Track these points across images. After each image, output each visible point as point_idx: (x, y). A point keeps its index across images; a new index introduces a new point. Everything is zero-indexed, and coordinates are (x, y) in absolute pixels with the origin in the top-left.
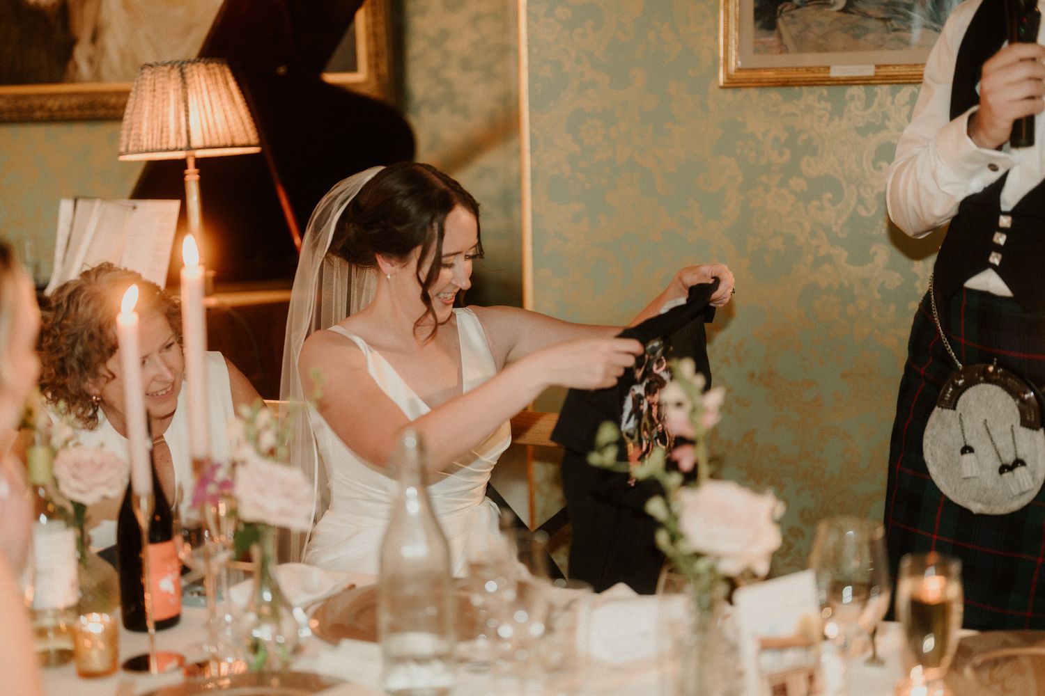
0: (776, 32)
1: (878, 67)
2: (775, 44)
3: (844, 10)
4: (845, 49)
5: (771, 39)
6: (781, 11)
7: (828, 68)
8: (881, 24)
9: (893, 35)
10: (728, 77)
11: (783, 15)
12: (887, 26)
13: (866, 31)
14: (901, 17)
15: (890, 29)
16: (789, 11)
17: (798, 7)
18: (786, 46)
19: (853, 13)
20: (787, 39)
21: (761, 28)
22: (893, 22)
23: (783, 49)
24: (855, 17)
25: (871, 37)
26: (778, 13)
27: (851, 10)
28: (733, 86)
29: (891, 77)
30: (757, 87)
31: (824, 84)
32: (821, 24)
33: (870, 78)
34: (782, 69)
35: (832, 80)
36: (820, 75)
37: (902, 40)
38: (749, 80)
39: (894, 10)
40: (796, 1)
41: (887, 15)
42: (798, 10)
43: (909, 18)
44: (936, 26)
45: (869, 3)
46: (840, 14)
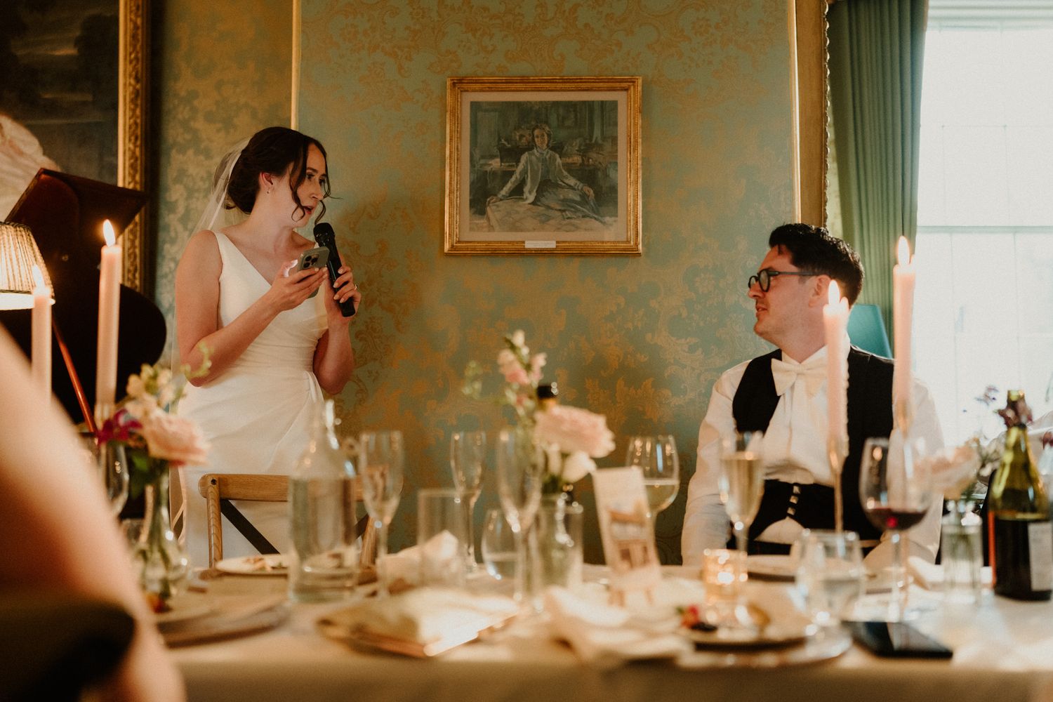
0: (486, 216)
1: (557, 242)
2: (485, 225)
3: (533, 203)
4: (534, 230)
5: (482, 221)
6: (489, 202)
7: (524, 242)
8: (558, 214)
10: (453, 246)
11: (491, 204)
12: (563, 216)
13: (549, 218)
14: (572, 209)
15: (566, 217)
16: (495, 202)
17: (501, 200)
18: (492, 226)
19: (539, 206)
20: (493, 222)
21: (475, 213)
22: (567, 212)
23: (491, 228)
24: (541, 208)
25: (552, 222)
26: (487, 203)
27: (539, 204)
28: (455, 254)
29: (567, 249)
30: (472, 255)
31: (521, 253)
32: (517, 212)
33: (553, 249)
34: (490, 242)
35: (527, 250)
36: (518, 247)
37: (573, 225)
38: (467, 249)
39: (567, 205)
40: (500, 196)
41: (563, 208)
42: (501, 202)
43: (578, 210)
44: (596, 216)
45: (551, 199)
46: (531, 206)
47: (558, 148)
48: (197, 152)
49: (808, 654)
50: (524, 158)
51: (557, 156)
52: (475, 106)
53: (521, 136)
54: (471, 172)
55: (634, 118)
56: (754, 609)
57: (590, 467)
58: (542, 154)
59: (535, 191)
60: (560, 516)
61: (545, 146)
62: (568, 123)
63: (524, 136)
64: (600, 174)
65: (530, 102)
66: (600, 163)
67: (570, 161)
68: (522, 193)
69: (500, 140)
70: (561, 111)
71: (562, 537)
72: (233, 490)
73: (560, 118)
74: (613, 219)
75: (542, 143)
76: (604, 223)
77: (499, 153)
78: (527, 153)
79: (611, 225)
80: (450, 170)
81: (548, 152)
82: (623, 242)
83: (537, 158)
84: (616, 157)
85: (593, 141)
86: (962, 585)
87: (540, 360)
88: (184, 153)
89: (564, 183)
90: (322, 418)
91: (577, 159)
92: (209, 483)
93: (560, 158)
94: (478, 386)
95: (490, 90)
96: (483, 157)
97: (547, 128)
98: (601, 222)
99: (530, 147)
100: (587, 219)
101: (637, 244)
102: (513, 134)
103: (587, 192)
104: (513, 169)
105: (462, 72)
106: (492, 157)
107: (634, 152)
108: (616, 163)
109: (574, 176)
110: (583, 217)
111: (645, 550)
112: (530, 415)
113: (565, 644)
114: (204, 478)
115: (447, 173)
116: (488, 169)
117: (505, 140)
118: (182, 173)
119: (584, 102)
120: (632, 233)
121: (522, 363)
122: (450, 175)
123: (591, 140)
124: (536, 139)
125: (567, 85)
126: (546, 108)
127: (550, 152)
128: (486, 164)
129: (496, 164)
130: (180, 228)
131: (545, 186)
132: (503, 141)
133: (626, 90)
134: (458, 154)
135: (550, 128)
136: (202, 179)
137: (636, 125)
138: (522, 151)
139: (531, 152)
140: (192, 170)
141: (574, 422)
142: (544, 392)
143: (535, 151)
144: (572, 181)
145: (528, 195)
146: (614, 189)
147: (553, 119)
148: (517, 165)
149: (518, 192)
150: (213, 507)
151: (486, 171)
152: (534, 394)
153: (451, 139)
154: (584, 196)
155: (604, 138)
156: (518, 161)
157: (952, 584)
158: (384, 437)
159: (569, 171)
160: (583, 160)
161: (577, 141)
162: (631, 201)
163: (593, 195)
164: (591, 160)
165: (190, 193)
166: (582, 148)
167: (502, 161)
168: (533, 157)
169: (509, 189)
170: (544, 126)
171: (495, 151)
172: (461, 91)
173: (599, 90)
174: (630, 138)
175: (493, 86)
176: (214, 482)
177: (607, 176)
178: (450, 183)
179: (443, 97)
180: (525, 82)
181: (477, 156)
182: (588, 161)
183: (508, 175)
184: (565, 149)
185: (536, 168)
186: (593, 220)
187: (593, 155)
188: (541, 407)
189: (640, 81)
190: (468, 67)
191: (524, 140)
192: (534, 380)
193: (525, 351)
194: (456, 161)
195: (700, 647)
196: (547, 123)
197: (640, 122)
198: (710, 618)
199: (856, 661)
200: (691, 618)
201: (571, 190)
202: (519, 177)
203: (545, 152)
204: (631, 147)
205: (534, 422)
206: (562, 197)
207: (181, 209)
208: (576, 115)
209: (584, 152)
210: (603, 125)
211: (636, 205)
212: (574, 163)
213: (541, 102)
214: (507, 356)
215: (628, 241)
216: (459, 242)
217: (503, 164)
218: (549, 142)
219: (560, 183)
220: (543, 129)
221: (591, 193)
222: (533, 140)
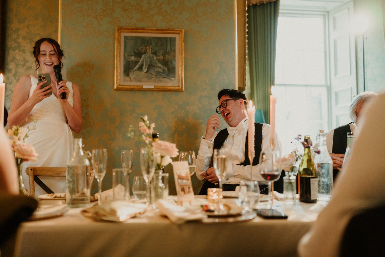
0: (129, 77)
1: (155, 86)
2: (129, 80)
3: (146, 72)
4: (146, 82)
5: (128, 78)
7: (142, 86)
8: (155, 76)
9: (158, 79)
10: (117, 87)
11: (131, 73)
13: (151, 78)
14: (159, 75)
15: (157, 77)
16: (133, 72)
17: (135, 71)
18: (132, 80)
21: (125, 75)
23: (131, 81)
24: (149, 74)
25: (153, 79)
26: (130, 72)
27: (148, 72)
28: (118, 89)
29: (158, 89)
30: (124, 90)
31: (141, 90)
32: (140, 75)
33: (153, 89)
34: (131, 86)
35: (144, 89)
36: (141, 87)
37: (160, 80)
38: (122, 88)
39: (158, 73)
40: (134, 69)
41: (157, 74)
42: (135, 72)
43: (161, 75)
44: (168, 77)
45: (152, 71)
46: (145, 73)
47: (155, 53)
48: (20, 51)
49: (243, 218)
50: (143, 56)
51: (155, 56)
52: (126, 38)
53: (142, 49)
54: (124, 61)
55: (182, 44)
56: (225, 205)
57: (170, 161)
58: (149, 55)
59: (147, 68)
60: (160, 178)
61: (150, 53)
62: (158, 45)
64: (169, 63)
65: (145, 37)
66: (169, 59)
67: (159, 58)
69: (134, 50)
70: (156, 40)
71: (161, 185)
72: (38, 173)
73: (156, 43)
74: (174, 79)
75: (149, 51)
76: (171, 80)
77: (134, 55)
79: (173, 80)
80: (117, 60)
81: (151, 55)
82: (177, 87)
83: (147, 56)
84: (175, 57)
85: (167, 51)
86: (290, 199)
87: (153, 125)
88: (14, 51)
89: (157, 65)
90: (78, 144)
91: (161, 57)
92: (30, 170)
93: (156, 56)
94: (133, 133)
95: (131, 32)
96: (128, 56)
97: (151, 46)
98: (170, 79)
99: (145, 53)
100: (165, 78)
101: (182, 88)
102: (139, 48)
103: (165, 69)
104: (139, 60)
105: (121, 25)
106: (132, 56)
107: (181, 56)
108: (175, 59)
109: (160, 63)
110: (164, 77)
111: (189, 188)
112: (150, 144)
113: (165, 217)
114: (28, 168)
116: (130, 60)
117: (136, 50)
118: (14, 58)
119: (164, 38)
120: (180, 84)
121: (147, 126)
122: (117, 62)
123: (166, 51)
124: (147, 50)
125: (158, 31)
126: (151, 39)
127: (152, 55)
128: (129, 58)
129: (133, 58)
130: (13, 78)
131: (150, 66)
132: (135, 50)
133: (179, 34)
134: (119, 55)
135: (152, 46)
136: (21, 61)
137: (182, 46)
138: (142, 54)
139: (145, 54)
140: (18, 57)
141: (165, 146)
142: (154, 136)
143: (147, 54)
144: (160, 65)
145: (144, 69)
146: (174, 68)
147: (153, 43)
148: (140, 59)
149: (141, 68)
150: (32, 179)
151: (129, 61)
152: (151, 136)
153: (117, 49)
154: (164, 70)
155: (171, 50)
156: (141, 58)
157: (287, 198)
158: (101, 151)
159: (159, 61)
160: (164, 58)
161: (162, 51)
162: (180, 72)
163: (167, 70)
164: (166, 58)
165: (17, 66)
166: (163, 53)
167: (135, 57)
168: (146, 56)
169: (137, 67)
170: (150, 45)
171: (133, 54)
172: (121, 32)
173: (169, 33)
174: (180, 51)
175: (132, 30)
176: (31, 169)
177: (172, 64)
178: (117, 65)
179: (114, 34)
180: (143, 29)
181: (126, 55)
182: (165, 58)
183: (137, 62)
184: (157, 54)
185: (147, 60)
186: (167, 79)
187: (167, 56)
188: (153, 141)
189: (183, 31)
190: (123, 23)
191: (143, 50)
192: (151, 132)
193: (148, 122)
194: (119, 57)
195: (209, 217)
196: (151, 45)
197: (183, 45)
198: (212, 208)
199: (258, 220)
200: (205, 208)
201: (159, 68)
202: (141, 63)
203: (150, 55)
204: (180, 53)
205: (152, 146)
206: (156, 70)
207: (13, 71)
208: (161, 43)
209: (164, 55)
210: (170, 45)
211: (182, 74)
212: (161, 59)
213: (149, 37)
214: (142, 124)
215: (179, 86)
216: (120, 85)
217: (135, 58)
218: (152, 51)
219: (156, 66)
220: (150, 46)
221: (166, 69)
222: (146, 50)
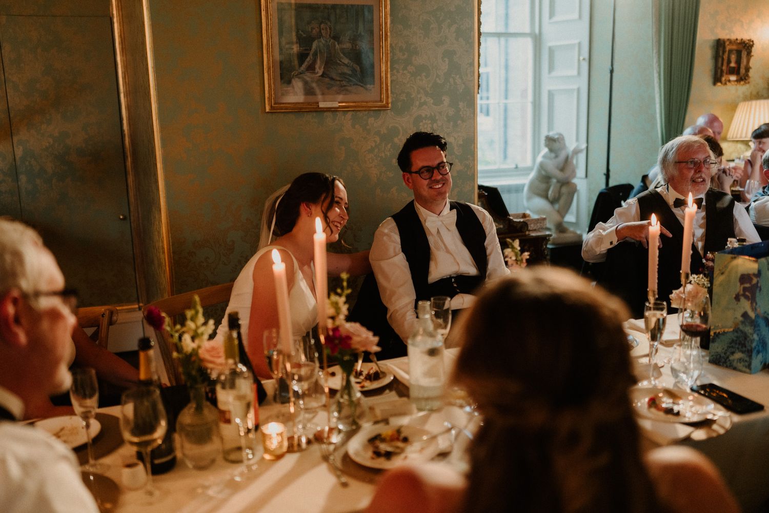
0: (291, 85)
1: (339, 103)
2: (291, 91)
3: (322, 76)
5: (289, 89)
7: (318, 103)
10: (271, 107)
11: (294, 77)
12: (341, 84)
14: (347, 80)
15: (343, 85)
16: (297, 75)
17: (301, 73)
18: (296, 92)
19: (326, 78)
20: (296, 89)
21: (285, 83)
22: (344, 82)
23: (295, 94)
25: (335, 88)
26: (292, 76)
27: (326, 76)
28: (273, 112)
29: (346, 107)
30: (284, 113)
31: (317, 110)
32: (312, 83)
33: (337, 108)
34: (296, 104)
35: (321, 108)
36: (315, 106)
37: (347, 90)
38: (281, 108)
39: (343, 77)
40: (301, 71)
41: (341, 79)
42: (301, 75)
43: (350, 81)
44: (362, 85)
45: (333, 73)
46: (320, 78)
50: (315, 44)
51: (336, 43)
52: (280, 6)
53: (312, 29)
54: (281, 54)
55: (385, 19)
58: (326, 41)
59: (323, 67)
61: (328, 36)
62: (342, 19)
63: (314, 29)
64: (363, 56)
65: (317, 4)
66: (363, 48)
67: (344, 46)
68: (314, 69)
70: (338, 11)
73: (337, 17)
74: (372, 86)
75: (326, 34)
78: (316, 41)
79: (371, 90)
80: (267, 53)
82: (377, 102)
84: (372, 44)
85: (359, 33)
89: (341, 62)
91: (349, 45)
93: (338, 44)
96: (288, 43)
98: (365, 88)
101: (387, 103)
103: (355, 67)
104: (308, 52)
107: (385, 41)
108: (372, 48)
109: (347, 57)
110: (355, 85)
115: (265, 56)
116: (292, 52)
117: (302, 31)
119: (352, 6)
120: (384, 96)
122: (267, 57)
123: (357, 32)
124: (322, 31)
126: (328, 8)
127: (332, 40)
128: (289, 49)
132: (300, 32)
134: (271, 42)
135: (330, 23)
137: (386, 23)
138: (313, 39)
139: (319, 40)
143: (322, 39)
144: (346, 61)
145: (318, 70)
146: (372, 66)
147: (333, 17)
148: (311, 49)
151: (290, 54)
153: (267, 31)
154: (354, 70)
155: (365, 31)
156: (311, 46)
159: (344, 54)
160: (353, 46)
161: (349, 33)
162: (383, 74)
163: (359, 71)
166: (352, 37)
169: (306, 66)
170: (327, 21)
174: (382, 32)
177: (368, 58)
178: (268, 63)
181: (283, 43)
182: (356, 47)
184: (341, 39)
185: (323, 51)
186: (359, 87)
187: (359, 42)
194: (271, 47)
196: (329, 20)
201: (345, 67)
202: (312, 58)
203: (328, 41)
204: (383, 37)
206: (340, 71)
208: (347, 15)
209: (353, 41)
210: (364, 22)
211: (386, 77)
212: (347, 48)
213: (324, 4)
215: (381, 101)
216: (275, 104)
217: (301, 48)
218: (330, 33)
219: (339, 62)
220: (327, 24)
221: (358, 68)
222: (320, 31)
